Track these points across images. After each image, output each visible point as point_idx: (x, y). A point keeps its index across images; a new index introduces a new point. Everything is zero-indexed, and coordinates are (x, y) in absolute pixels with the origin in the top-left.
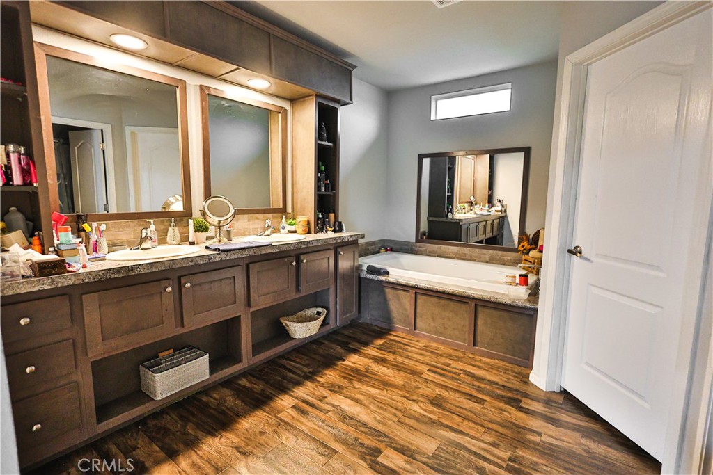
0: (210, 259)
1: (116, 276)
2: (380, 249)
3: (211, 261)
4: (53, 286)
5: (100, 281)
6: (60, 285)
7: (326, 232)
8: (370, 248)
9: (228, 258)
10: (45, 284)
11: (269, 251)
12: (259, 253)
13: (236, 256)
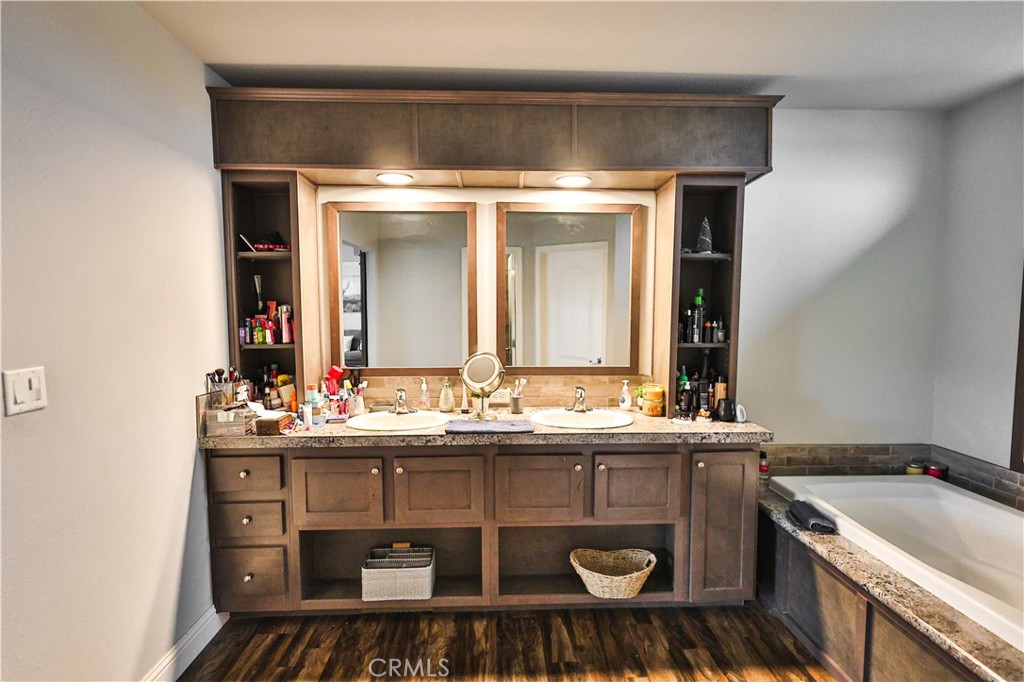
0: (427, 442)
1: (317, 446)
2: (908, 464)
3: (429, 444)
4: (263, 447)
5: (303, 448)
6: (268, 446)
7: (694, 419)
8: (872, 458)
9: (454, 443)
10: (257, 443)
11: (526, 441)
12: (508, 442)
13: (468, 442)
